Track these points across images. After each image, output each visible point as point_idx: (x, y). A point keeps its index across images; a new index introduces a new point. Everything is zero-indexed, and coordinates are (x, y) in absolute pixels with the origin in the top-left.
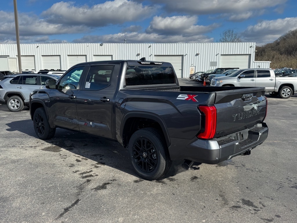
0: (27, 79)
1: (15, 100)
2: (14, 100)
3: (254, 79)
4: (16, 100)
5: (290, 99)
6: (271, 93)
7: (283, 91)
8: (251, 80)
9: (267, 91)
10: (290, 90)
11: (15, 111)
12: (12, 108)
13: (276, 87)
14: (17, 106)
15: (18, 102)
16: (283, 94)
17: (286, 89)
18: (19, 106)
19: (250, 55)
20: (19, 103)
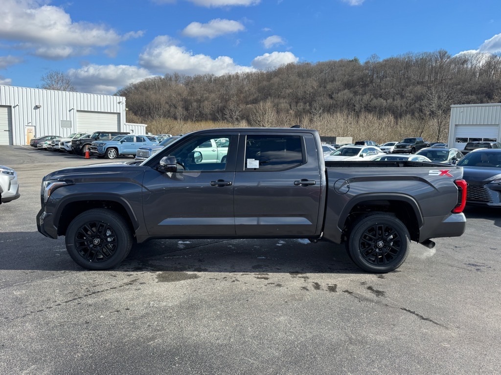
19: (119, 114)
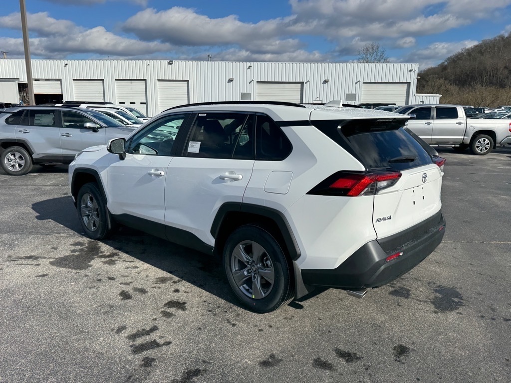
0: (37, 117)
1: (16, 153)
2: (14, 155)
3: (431, 121)
4: (18, 155)
5: (490, 156)
6: (458, 146)
7: (477, 143)
8: (426, 123)
9: (451, 143)
10: (489, 140)
11: (15, 173)
12: (10, 168)
13: (467, 136)
14: (20, 166)
15: (20, 157)
16: (478, 147)
17: (483, 139)
18: (23, 165)
19: (409, 84)
20: (23, 159)
